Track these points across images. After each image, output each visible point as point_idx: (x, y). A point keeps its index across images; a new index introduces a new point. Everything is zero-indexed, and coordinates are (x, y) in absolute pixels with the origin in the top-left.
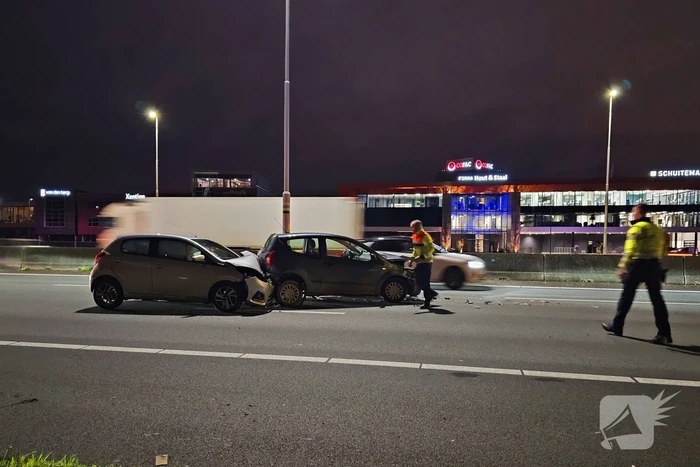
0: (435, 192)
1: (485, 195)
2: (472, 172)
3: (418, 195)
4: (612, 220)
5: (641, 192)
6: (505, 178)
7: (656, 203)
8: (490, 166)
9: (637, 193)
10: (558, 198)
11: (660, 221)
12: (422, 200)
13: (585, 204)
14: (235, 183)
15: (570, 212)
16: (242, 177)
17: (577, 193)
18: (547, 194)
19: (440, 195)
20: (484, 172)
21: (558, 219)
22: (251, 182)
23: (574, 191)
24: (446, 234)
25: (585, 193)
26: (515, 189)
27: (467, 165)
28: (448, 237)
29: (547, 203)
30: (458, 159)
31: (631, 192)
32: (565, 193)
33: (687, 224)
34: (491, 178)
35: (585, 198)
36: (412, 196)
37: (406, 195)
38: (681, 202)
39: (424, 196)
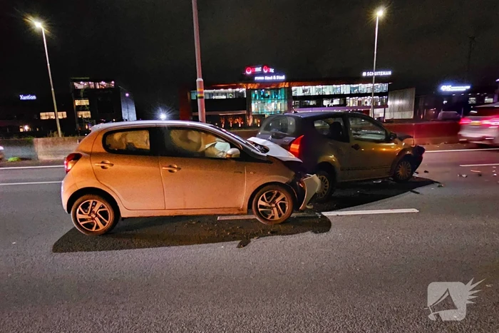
0: (240, 87)
1: (271, 89)
2: (262, 74)
3: (230, 90)
4: (342, 103)
5: (357, 85)
6: (283, 77)
7: (365, 92)
8: (272, 70)
9: (355, 86)
10: (313, 90)
11: (366, 103)
12: (232, 93)
13: (327, 93)
14: (102, 85)
15: (319, 99)
16: (108, 81)
17: (324, 86)
18: (307, 87)
19: (244, 89)
20: (269, 74)
21: (312, 103)
22: (115, 84)
23: (322, 85)
24: (249, 115)
25: (327, 86)
26: (289, 85)
27: (258, 69)
28: (251, 116)
29: (306, 94)
30: (253, 66)
31: (352, 86)
32: (317, 87)
33: (379, 104)
34: (274, 78)
35: (328, 90)
36: (226, 90)
37: (222, 90)
38: (377, 91)
39: (234, 90)
